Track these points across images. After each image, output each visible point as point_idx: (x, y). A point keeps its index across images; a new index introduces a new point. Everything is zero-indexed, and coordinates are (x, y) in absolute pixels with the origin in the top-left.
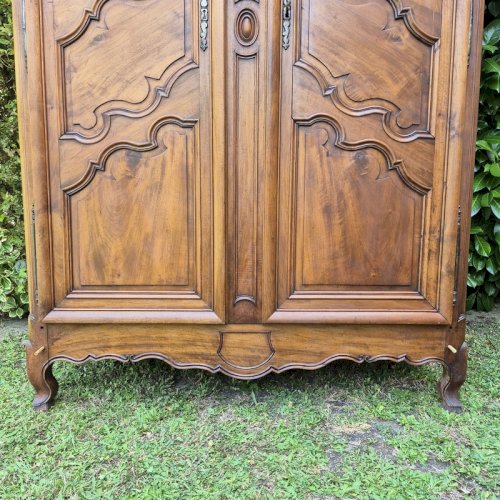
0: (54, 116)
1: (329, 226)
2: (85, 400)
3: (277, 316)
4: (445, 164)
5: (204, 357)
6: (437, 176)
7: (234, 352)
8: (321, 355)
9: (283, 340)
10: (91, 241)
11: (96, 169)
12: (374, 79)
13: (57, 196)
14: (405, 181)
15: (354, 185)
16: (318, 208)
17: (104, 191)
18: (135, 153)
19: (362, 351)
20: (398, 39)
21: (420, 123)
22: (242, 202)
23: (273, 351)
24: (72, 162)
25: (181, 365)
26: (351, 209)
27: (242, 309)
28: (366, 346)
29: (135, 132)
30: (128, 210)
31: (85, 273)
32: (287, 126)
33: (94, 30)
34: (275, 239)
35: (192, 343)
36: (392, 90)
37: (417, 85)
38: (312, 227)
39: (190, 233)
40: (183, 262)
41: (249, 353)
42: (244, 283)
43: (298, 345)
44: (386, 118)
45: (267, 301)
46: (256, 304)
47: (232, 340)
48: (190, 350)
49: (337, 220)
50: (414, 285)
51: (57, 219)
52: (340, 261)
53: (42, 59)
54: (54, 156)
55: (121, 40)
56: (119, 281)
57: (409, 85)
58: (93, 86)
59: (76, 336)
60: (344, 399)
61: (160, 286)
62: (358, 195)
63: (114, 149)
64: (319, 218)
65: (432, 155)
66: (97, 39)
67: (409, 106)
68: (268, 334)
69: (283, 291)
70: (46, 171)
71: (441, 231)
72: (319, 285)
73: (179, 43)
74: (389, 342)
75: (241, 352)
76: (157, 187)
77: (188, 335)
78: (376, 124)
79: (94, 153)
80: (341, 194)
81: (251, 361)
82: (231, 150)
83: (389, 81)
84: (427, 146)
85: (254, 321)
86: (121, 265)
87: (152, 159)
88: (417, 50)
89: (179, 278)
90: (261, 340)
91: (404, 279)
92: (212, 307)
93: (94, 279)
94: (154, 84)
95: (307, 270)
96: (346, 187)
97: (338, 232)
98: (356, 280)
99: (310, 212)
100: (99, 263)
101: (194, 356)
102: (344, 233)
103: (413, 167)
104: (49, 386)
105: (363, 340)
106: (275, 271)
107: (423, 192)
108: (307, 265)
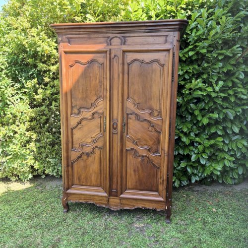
0: (70, 145)
1: (135, 175)
2: (75, 210)
3: (122, 196)
4: (164, 162)
5: (104, 204)
6: (162, 164)
7: (112, 203)
8: (134, 206)
9: (124, 202)
10: (77, 174)
11: (79, 158)
12: (145, 140)
13: (70, 163)
14: (154, 165)
15: (141, 165)
16: (132, 170)
17: (81, 163)
18: (88, 155)
20: (152, 131)
21: (157, 151)
22: (114, 166)
23: (121, 204)
24: (74, 155)
25: (98, 205)
26: (140, 171)
27: (113, 193)
28: (145, 205)
29: (88, 150)
30: (87, 167)
31: (76, 181)
32: (124, 151)
33: (79, 126)
34: (121, 177)
35: (101, 200)
36: (151, 143)
37: (157, 142)
38: (131, 175)
39: (101, 173)
40: (99, 180)
41: (115, 204)
42: (114, 186)
43: (127, 203)
44: (149, 150)
45: (119, 192)
46: (117, 192)
47: (111, 200)
48: (100, 202)
49: (137, 173)
50: (156, 191)
51: (70, 169)
52: (138, 183)
53: (68, 132)
54: (69, 154)
55: (85, 129)
56: (84, 184)
57: (155, 142)
58: (79, 138)
59: (73, 196)
60: (142, 216)
61: (94, 186)
62: (142, 168)
63: (83, 153)
64: (133, 173)
65: (161, 159)
66: (80, 128)
67: (155, 147)
68: (120, 200)
69: (123, 190)
70: (68, 157)
71: (163, 178)
72: (132, 189)
73: (99, 130)
74: (151, 204)
75: (113, 203)
76: (93, 162)
77: (101, 198)
78: (146, 151)
79: (78, 154)
80: (138, 167)
81: (116, 206)
82: (111, 154)
83: (149, 141)
84: (159, 157)
85: (117, 196)
86: (84, 181)
87: (93, 156)
88: (156, 134)
89: (98, 184)
90: (118, 201)
91: (154, 189)
92: (106, 192)
93: (78, 183)
94: (93, 139)
95: (129, 184)
96: (139, 166)
97: (137, 176)
98: (142, 188)
99: (130, 171)
100: (79, 179)
101: (102, 203)
102: (139, 176)
103: (156, 162)
104: (68, 207)
105: (144, 203)
106: (121, 185)
107: (158, 168)
108: (129, 183)
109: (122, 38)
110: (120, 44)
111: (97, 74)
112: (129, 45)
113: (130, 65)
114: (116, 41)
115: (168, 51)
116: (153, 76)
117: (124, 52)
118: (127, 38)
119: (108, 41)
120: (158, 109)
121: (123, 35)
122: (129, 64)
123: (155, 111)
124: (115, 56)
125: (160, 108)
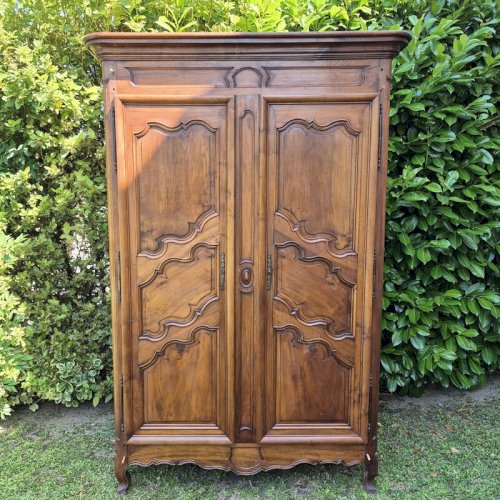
0: (136, 326)
1: (296, 388)
3: (266, 439)
4: (361, 352)
5: (221, 462)
6: (357, 359)
7: (239, 459)
8: (292, 460)
9: (268, 453)
10: (155, 396)
11: (159, 355)
12: (319, 305)
13: (136, 371)
14: (339, 361)
15: (310, 363)
16: (289, 377)
17: (165, 369)
18: (181, 347)
19: (316, 458)
20: (333, 284)
21: (346, 329)
22: (244, 371)
23: (262, 458)
24: (145, 350)
25: (207, 468)
26: (308, 377)
27: (244, 435)
28: (318, 455)
29: (181, 335)
30: (177, 378)
31: (151, 412)
32: (270, 331)
33: (159, 280)
34: (264, 395)
35: (214, 454)
36: (331, 311)
37: (344, 309)
38: (285, 386)
39: (214, 390)
40: (208, 407)
41: (248, 460)
42: (245, 418)
43: (277, 455)
44: (327, 328)
46: (253, 432)
47: (238, 451)
48: (212, 458)
49: (300, 383)
50: (346, 420)
51: (135, 383)
52: (302, 407)
53: (130, 295)
54: (135, 348)
55: (174, 285)
56: (171, 419)
57: (340, 308)
58: (158, 309)
59: (144, 451)
60: (306, 482)
61: (195, 421)
62: (312, 369)
63: (169, 344)
64: (290, 383)
65: (354, 347)
66: (162, 284)
67: (341, 319)
68: (260, 449)
69: (268, 425)
70: (131, 357)
71: (361, 390)
72: (290, 421)
73: (208, 286)
74: (332, 452)
75: (244, 459)
76: (194, 364)
77: (211, 450)
78: (320, 330)
79: (157, 348)
80: (302, 369)
81: (249, 464)
82: (237, 343)
83: (329, 307)
84: (351, 343)
85: (251, 441)
86: (172, 410)
87: (193, 350)
88: (343, 290)
89: (206, 417)
90: (255, 452)
91: (340, 417)
92: (226, 434)
93: (156, 418)
94: (193, 308)
95: (282, 410)
96: (306, 364)
97: (300, 390)
98: (312, 417)
99: (284, 379)
100: (159, 408)
101: (215, 462)
102: (304, 390)
103: (344, 354)
105: (317, 451)
106: (264, 413)
107: (349, 368)
108: (283, 408)
109: (263, 71)
110: (256, 84)
111: (204, 155)
112: (278, 86)
113: (282, 134)
114: (247, 79)
115: (369, 101)
116: (335, 158)
117: (269, 102)
118: (274, 72)
119: (230, 78)
120: (346, 231)
121: (264, 63)
122: (279, 131)
123: (339, 238)
124: (247, 112)
125: (352, 231)
